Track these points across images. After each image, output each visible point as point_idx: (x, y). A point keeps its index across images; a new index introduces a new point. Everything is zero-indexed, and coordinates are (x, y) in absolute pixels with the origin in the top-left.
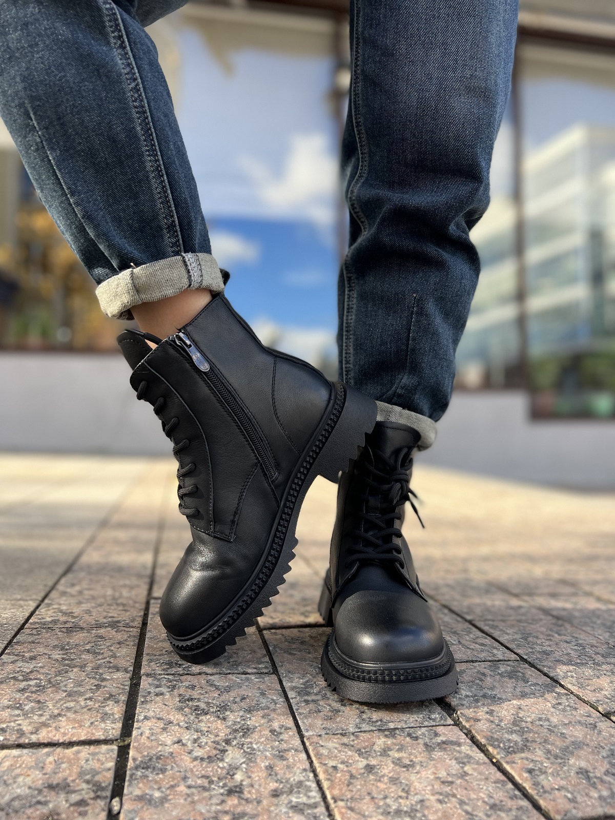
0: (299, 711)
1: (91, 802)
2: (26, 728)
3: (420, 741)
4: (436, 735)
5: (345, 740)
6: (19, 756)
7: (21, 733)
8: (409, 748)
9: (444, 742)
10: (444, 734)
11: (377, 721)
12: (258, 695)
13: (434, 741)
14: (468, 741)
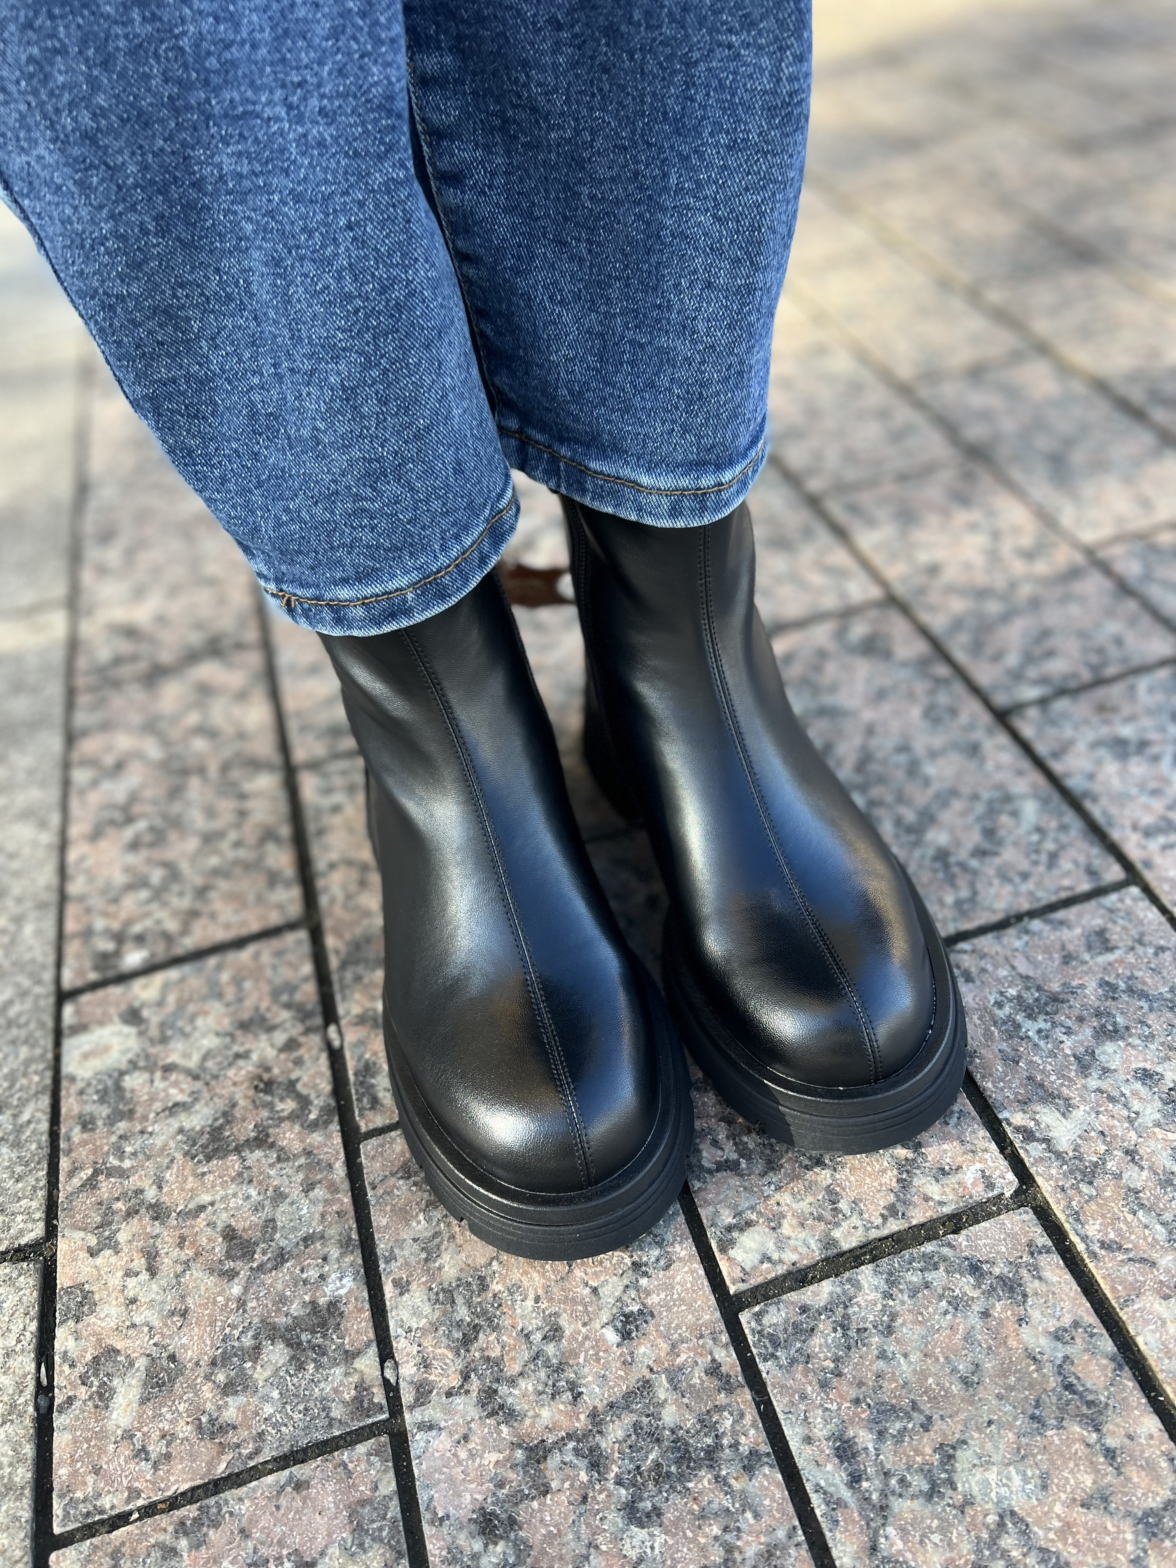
1: (302, 1039)
2: (172, 925)
6: (182, 980)
7: (168, 938)
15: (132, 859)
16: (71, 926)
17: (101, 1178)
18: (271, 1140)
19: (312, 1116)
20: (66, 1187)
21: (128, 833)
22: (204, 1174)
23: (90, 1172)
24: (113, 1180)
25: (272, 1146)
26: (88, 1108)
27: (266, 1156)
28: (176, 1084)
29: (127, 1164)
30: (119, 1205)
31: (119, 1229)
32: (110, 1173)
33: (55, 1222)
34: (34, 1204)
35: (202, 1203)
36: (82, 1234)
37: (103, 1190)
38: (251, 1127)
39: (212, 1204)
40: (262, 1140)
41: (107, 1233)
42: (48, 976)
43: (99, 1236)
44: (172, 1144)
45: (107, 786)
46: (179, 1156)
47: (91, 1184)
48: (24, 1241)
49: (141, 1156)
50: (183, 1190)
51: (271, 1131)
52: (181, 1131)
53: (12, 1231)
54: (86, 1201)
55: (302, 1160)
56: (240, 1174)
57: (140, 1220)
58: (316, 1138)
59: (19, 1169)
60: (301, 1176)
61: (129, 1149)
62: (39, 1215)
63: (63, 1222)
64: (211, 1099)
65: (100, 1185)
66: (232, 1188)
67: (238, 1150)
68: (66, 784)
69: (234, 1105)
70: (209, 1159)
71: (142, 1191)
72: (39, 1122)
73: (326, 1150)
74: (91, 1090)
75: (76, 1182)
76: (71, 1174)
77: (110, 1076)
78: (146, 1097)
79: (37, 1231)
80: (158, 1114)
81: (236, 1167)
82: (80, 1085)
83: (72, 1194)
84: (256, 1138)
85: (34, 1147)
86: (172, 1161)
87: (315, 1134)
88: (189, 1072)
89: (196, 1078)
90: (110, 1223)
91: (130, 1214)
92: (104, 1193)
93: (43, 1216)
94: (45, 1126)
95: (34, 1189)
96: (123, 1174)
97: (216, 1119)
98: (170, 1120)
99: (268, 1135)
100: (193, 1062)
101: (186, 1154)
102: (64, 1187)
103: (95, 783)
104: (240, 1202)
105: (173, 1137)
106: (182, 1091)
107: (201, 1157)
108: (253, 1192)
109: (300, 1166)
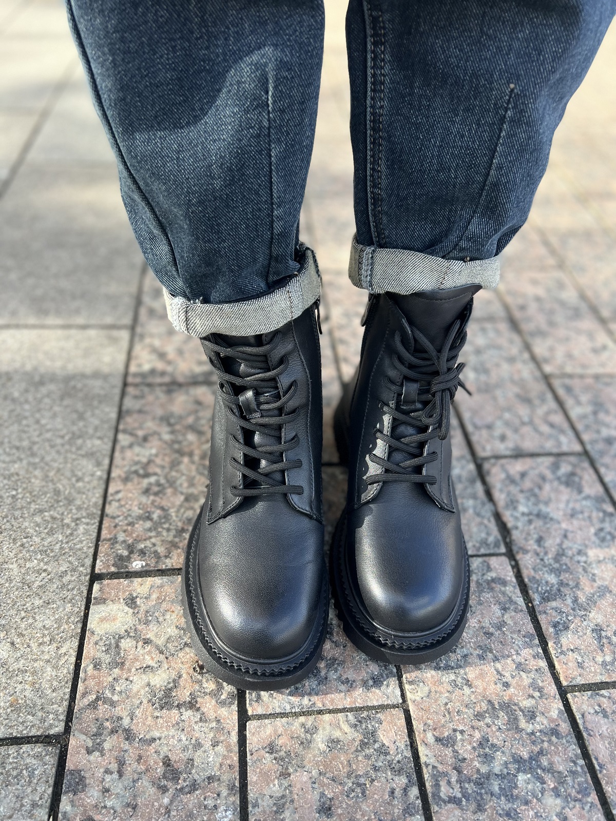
7: (158, 556)
15: (144, 499)
16: (105, 534)
17: (100, 703)
18: (198, 706)
19: (223, 697)
20: (80, 703)
21: (146, 482)
22: (157, 717)
23: (94, 697)
24: (106, 706)
25: (198, 709)
26: (98, 655)
27: (194, 715)
28: (150, 652)
29: (115, 698)
30: (107, 724)
31: (106, 740)
32: (106, 701)
33: (70, 724)
34: (61, 710)
35: (154, 737)
36: (84, 737)
37: (100, 711)
38: (189, 694)
39: (160, 739)
40: (192, 705)
41: (98, 741)
42: (88, 562)
43: (94, 741)
44: (142, 692)
45: (137, 449)
46: (145, 701)
47: (93, 705)
48: (52, 732)
49: (124, 695)
50: (144, 724)
51: (199, 699)
52: (148, 685)
53: (46, 724)
54: (89, 716)
55: (214, 724)
56: (178, 724)
57: (118, 738)
58: (223, 712)
59: (55, 683)
60: (212, 735)
61: (118, 688)
62: (62, 717)
63: (75, 726)
64: (168, 669)
65: (99, 707)
66: (172, 732)
67: (179, 706)
68: (115, 441)
69: (180, 677)
70: (162, 708)
71: (122, 719)
72: (70, 656)
73: (228, 721)
74: (101, 643)
75: (86, 701)
76: (84, 695)
77: (114, 638)
78: (131, 657)
79: (59, 728)
80: (137, 669)
81: (176, 718)
82: (96, 638)
83: (82, 709)
84: (190, 702)
85: (65, 671)
86: (141, 703)
87: (223, 709)
88: (157, 647)
89: (161, 652)
90: (101, 735)
91: (113, 731)
92: (100, 713)
93: (65, 718)
94: (73, 660)
95: (62, 699)
96: (113, 704)
97: (169, 683)
98: (143, 676)
99: (196, 702)
100: (160, 642)
101: (149, 701)
102: (78, 703)
103: (131, 446)
104: (176, 742)
105: (143, 688)
106: (152, 658)
107: (157, 705)
108: (184, 739)
109: (212, 728)
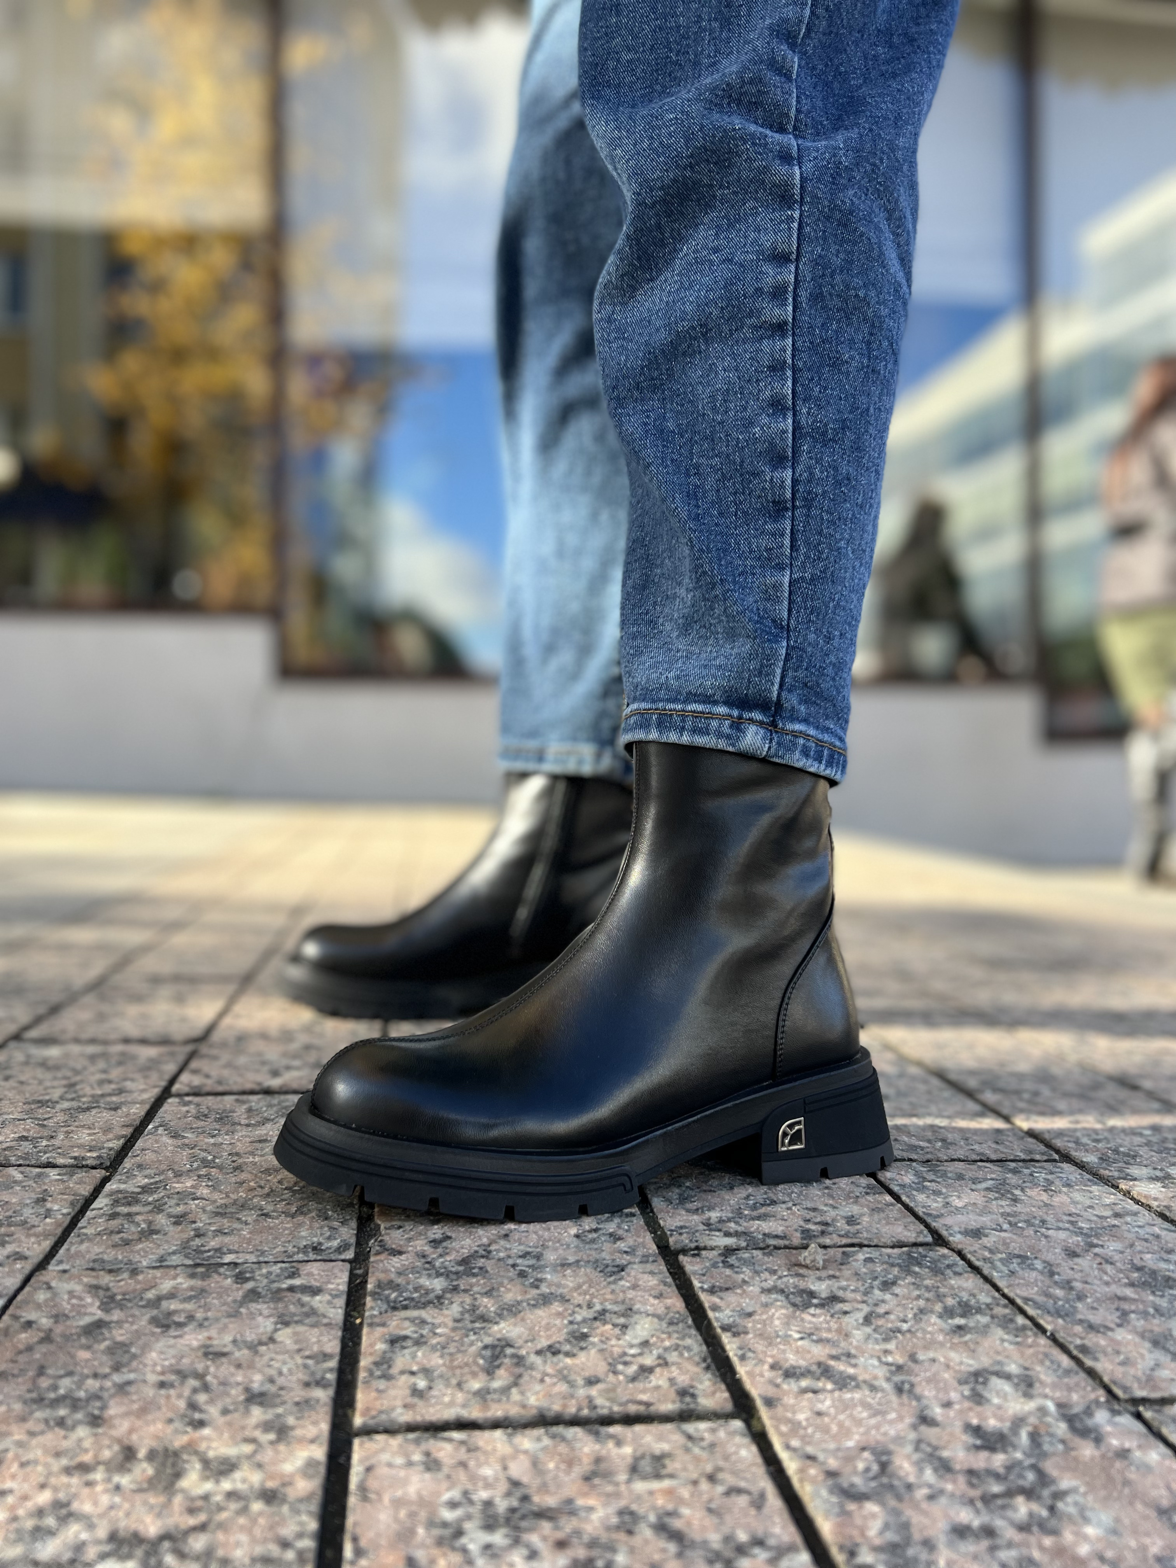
0: (84, 1231)
3: (250, 1285)
4: (293, 1275)
5: (106, 1279)
8: (214, 1295)
9: (291, 1289)
10: (310, 1274)
11: (209, 1251)
12: (28, 1201)
13: (276, 1285)
14: (344, 1288)
